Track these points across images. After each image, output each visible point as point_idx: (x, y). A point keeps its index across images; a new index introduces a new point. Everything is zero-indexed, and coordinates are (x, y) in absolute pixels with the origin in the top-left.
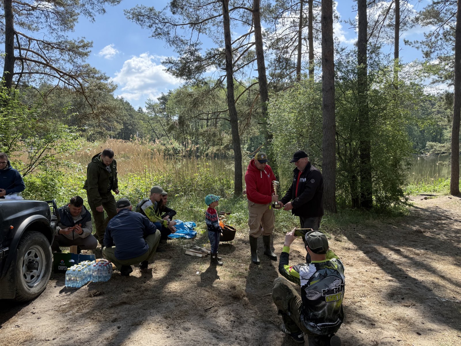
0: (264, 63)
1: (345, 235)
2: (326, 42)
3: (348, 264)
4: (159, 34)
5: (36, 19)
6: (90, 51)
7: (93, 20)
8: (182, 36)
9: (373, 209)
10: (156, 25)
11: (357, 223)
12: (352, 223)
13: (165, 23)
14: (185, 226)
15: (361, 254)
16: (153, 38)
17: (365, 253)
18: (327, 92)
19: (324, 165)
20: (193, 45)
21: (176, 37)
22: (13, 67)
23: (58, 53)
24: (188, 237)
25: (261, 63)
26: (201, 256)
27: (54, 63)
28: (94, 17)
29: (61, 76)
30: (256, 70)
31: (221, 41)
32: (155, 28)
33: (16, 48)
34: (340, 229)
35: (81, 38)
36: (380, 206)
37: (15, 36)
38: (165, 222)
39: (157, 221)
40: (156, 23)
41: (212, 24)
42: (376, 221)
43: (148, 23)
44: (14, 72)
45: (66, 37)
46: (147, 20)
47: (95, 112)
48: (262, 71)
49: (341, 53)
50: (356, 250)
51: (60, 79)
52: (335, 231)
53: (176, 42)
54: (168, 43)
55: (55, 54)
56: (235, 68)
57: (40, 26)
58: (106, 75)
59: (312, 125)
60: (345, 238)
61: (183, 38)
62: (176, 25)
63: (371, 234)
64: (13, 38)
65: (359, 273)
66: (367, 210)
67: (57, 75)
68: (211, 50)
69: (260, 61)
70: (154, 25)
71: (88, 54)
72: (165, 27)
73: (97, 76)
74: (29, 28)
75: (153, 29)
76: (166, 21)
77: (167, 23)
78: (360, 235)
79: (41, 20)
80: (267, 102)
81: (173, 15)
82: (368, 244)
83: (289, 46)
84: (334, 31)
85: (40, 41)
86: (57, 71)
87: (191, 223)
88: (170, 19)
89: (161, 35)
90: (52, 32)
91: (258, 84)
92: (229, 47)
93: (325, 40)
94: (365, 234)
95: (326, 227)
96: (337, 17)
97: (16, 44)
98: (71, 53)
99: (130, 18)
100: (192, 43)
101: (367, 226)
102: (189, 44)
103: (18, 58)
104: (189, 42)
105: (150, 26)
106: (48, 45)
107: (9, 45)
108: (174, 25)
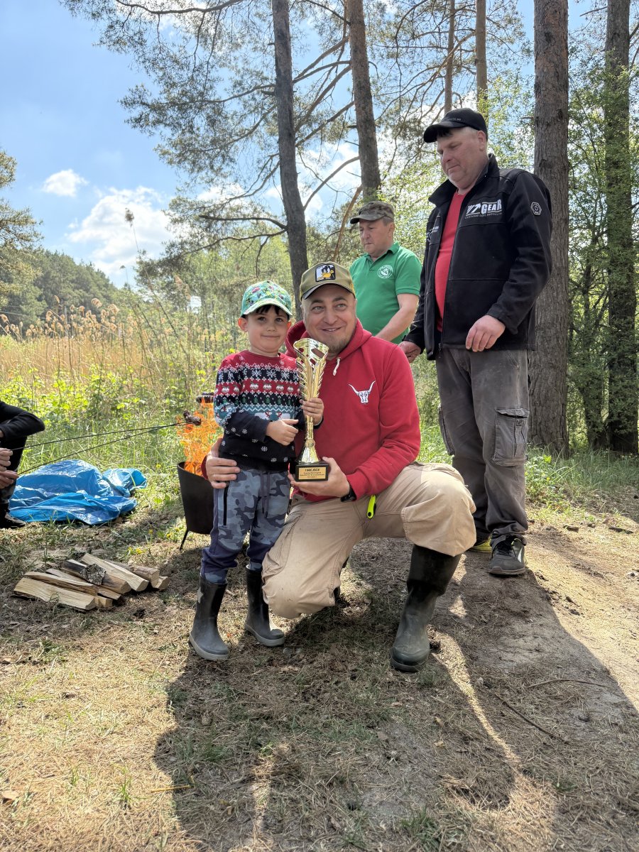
0: (371, 110)
4: (119, 41)
8: (174, 45)
10: (111, 15)
13: (132, 6)
16: (104, 47)
20: (201, 68)
21: (161, 49)
25: (364, 108)
30: (354, 127)
32: (108, 23)
48: (366, 128)
53: (161, 62)
54: (142, 66)
56: (306, 130)
61: (177, 52)
62: (159, 14)
69: (363, 105)
70: (105, 16)
75: (104, 23)
76: (134, 1)
77: (136, 5)
87: (125, 474)
89: (124, 43)
91: (358, 161)
100: (197, 64)
102: (192, 67)
104: (191, 60)
105: (95, 16)
108: (153, 12)
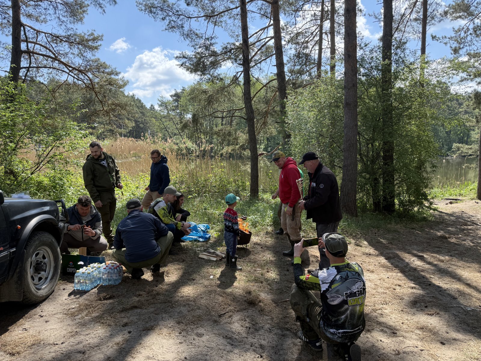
0: (282, 59)
1: (366, 240)
2: (349, 36)
3: (369, 270)
4: (173, 27)
5: (44, 10)
6: (101, 45)
7: (103, 12)
8: (196, 30)
9: (395, 213)
10: (170, 18)
11: (378, 227)
12: (373, 227)
13: (179, 15)
14: (199, 229)
15: (382, 260)
16: (167, 31)
17: (386, 259)
18: (349, 89)
19: (344, 166)
20: (208, 39)
21: (191, 31)
22: (21, 61)
23: (67, 46)
24: (201, 240)
26: (215, 259)
27: (63, 57)
28: (105, 9)
29: (70, 71)
30: (275, 66)
31: (237, 35)
32: (168, 21)
33: (23, 41)
34: (361, 233)
35: (91, 31)
36: (403, 210)
37: (22, 28)
38: (180, 224)
39: (171, 223)
40: (170, 16)
41: (228, 17)
42: (399, 226)
43: (161, 15)
44: (22, 66)
45: (75, 30)
46: (160, 12)
47: (105, 109)
48: (280, 67)
49: (364, 48)
50: (377, 256)
51: (69, 74)
52: (356, 235)
53: (190, 35)
54: (182, 37)
55: (64, 48)
56: (252, 64)
57: (48, 18)
58: (116, 70)
59: (333, 124)
60: (365, 243)
61: (198, 32)
62: (191, 18)
63: (393, 239)
64: (20, 31)
65: (380, 279)
66: (390, 214)
67: (66, 70)
68: (227, 44)
69: (279, 57)
70: (167, 18)
71: (99, 47)
72: (178, 20)
73: (107, 70)
74: (37, 20)
75: (167, 22)
76: (180, 13)
77: (181, 15)
78: (381, 240)
79: (48, 12)
80: (285, 100)
81: (187, 7)
82: (390, 249)
83: (309, 40)
84: (357, 25)
85: (48, 33)
86: (66, 65)
87: (204, 226)
88: (185, 11)
89: (175, 28)
90: (61, 25)
91: (276, 81)
92: (246, 41)
93: (348, 34)
94: (387, 239)
95: (346, 231)
96: (361, 11)
97: (23, 37)
98: (80, 46)
99: (142, 10)
100: (207, 37)
101: (389, 231)
102: (204, 38)
103: (25, 52)
104: (204, 35)
105: (163, 19)
106: (56, 38)
107: (16, 38)
108: (188, 18)
